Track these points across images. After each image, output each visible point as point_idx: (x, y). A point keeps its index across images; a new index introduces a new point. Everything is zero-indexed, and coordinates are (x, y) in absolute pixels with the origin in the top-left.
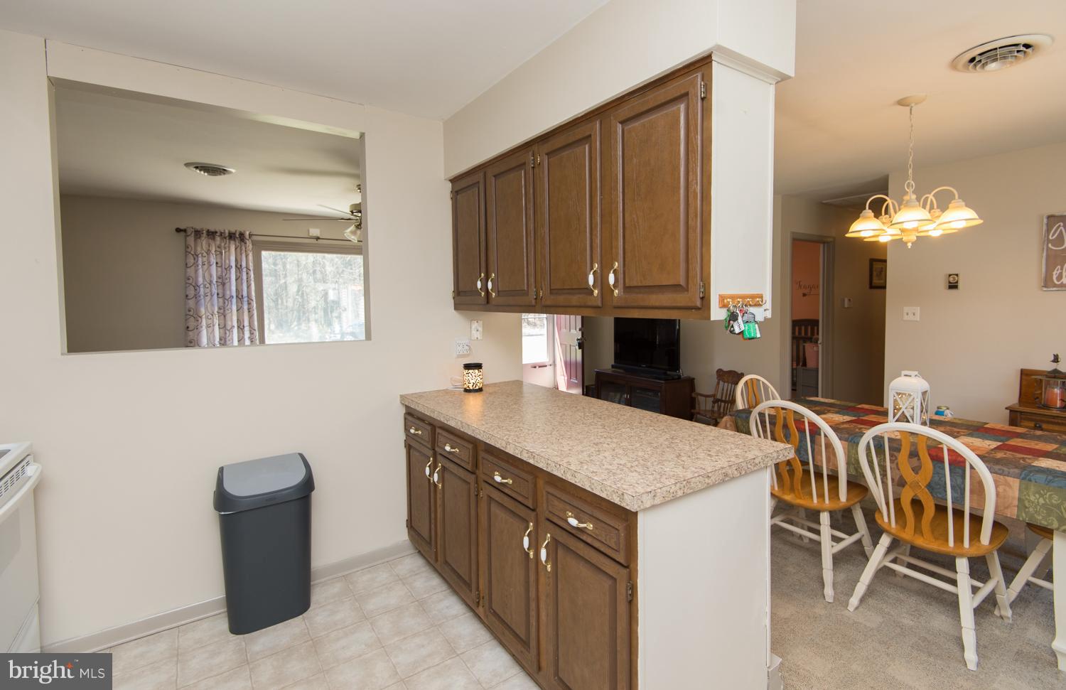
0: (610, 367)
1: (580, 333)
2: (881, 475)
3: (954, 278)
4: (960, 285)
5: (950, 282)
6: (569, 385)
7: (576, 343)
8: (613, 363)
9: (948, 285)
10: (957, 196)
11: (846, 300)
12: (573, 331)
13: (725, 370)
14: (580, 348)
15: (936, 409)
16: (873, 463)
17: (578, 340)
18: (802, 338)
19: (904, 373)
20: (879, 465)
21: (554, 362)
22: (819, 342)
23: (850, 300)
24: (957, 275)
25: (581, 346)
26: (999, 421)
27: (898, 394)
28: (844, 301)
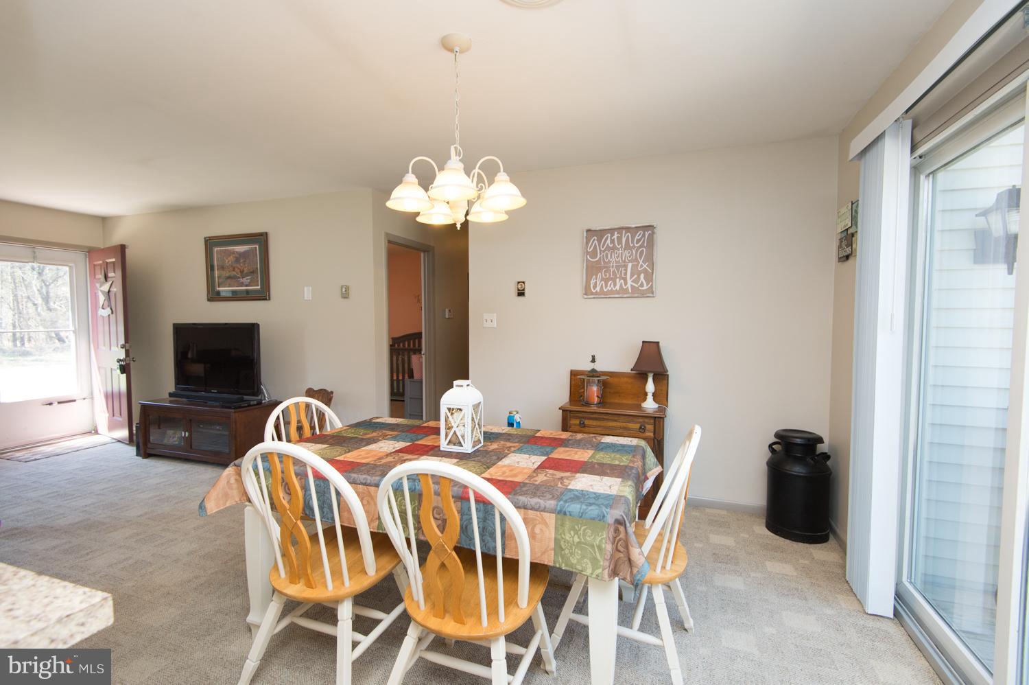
0: (167, 396)
1: (123, 351)
2: (415, 529)
3: (521, 285)
4: (527, 292)
5: (519, 290)
6: (112, 427)
7: (117, 365)
8: (172, 389)
9: (517, 292)
10: (502, 170)
11: (447, 310)
12: (114, 348)
13: (315, 389)
14: (122, 372)
15: (508, 415)
16: (406, 514)
17: (119, 361)
18: (411, 350)
19: (455, 383)
20: (413, 515)
21: (92, 394)
22: (423, 353)
23: (450, 311)
24: (524, 282)
25: (124, 369)
26: (550, 426)
27: (449, 409)
28: (445, 311)
